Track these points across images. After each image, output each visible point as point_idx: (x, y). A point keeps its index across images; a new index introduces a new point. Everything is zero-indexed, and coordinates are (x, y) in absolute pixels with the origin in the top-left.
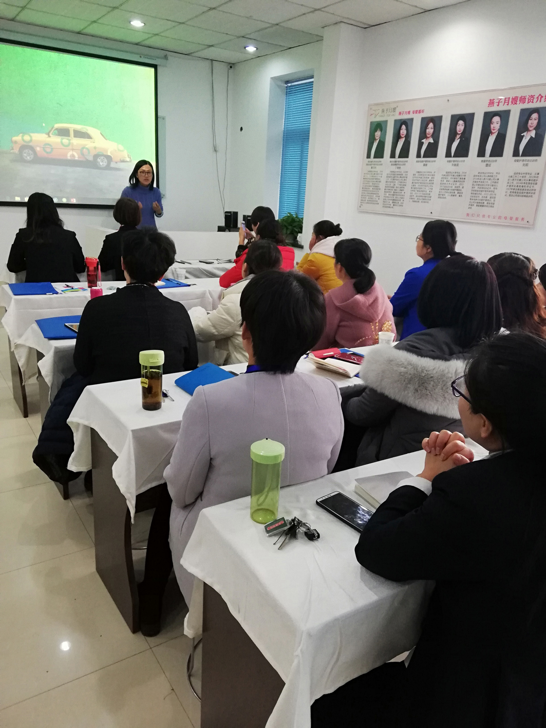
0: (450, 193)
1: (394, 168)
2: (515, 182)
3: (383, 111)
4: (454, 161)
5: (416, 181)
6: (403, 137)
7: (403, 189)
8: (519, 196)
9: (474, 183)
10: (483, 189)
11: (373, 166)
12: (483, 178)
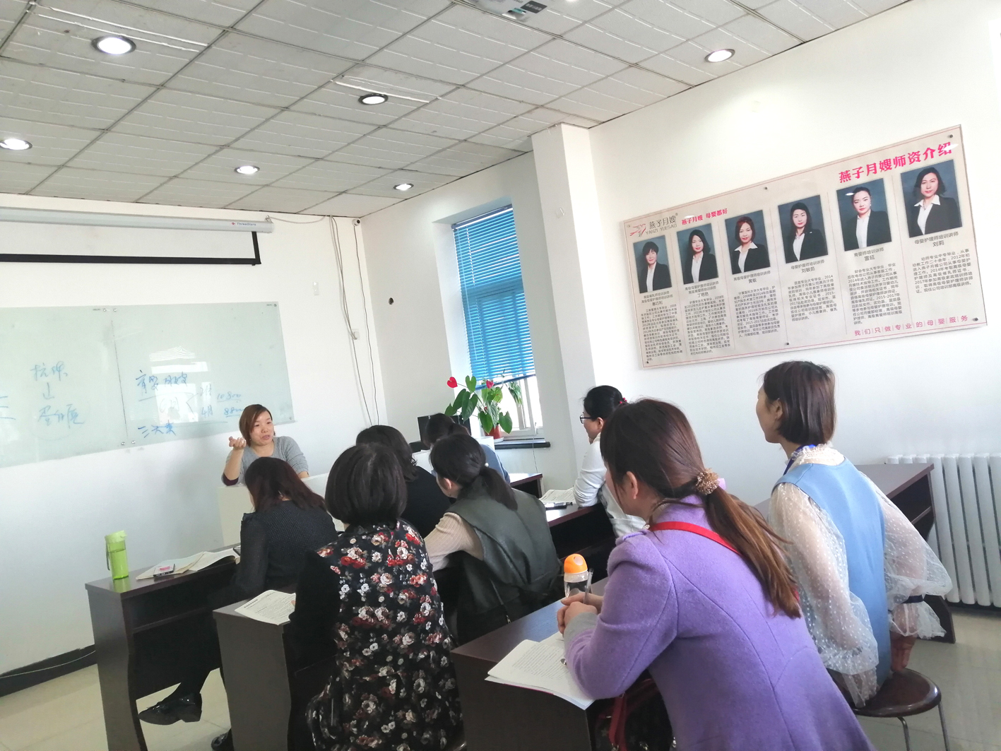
0: (813, 308)
1: (696, 296)
2: (928, 271)
3: (652, 225)
4: (804, 265)
5: (743, 306)
6: (699, 252)
7: (721, 322)
8: (942, 287)
9: (853, 287)
10: (872, 292)
11: (655, 301)
12: (867, 277)
